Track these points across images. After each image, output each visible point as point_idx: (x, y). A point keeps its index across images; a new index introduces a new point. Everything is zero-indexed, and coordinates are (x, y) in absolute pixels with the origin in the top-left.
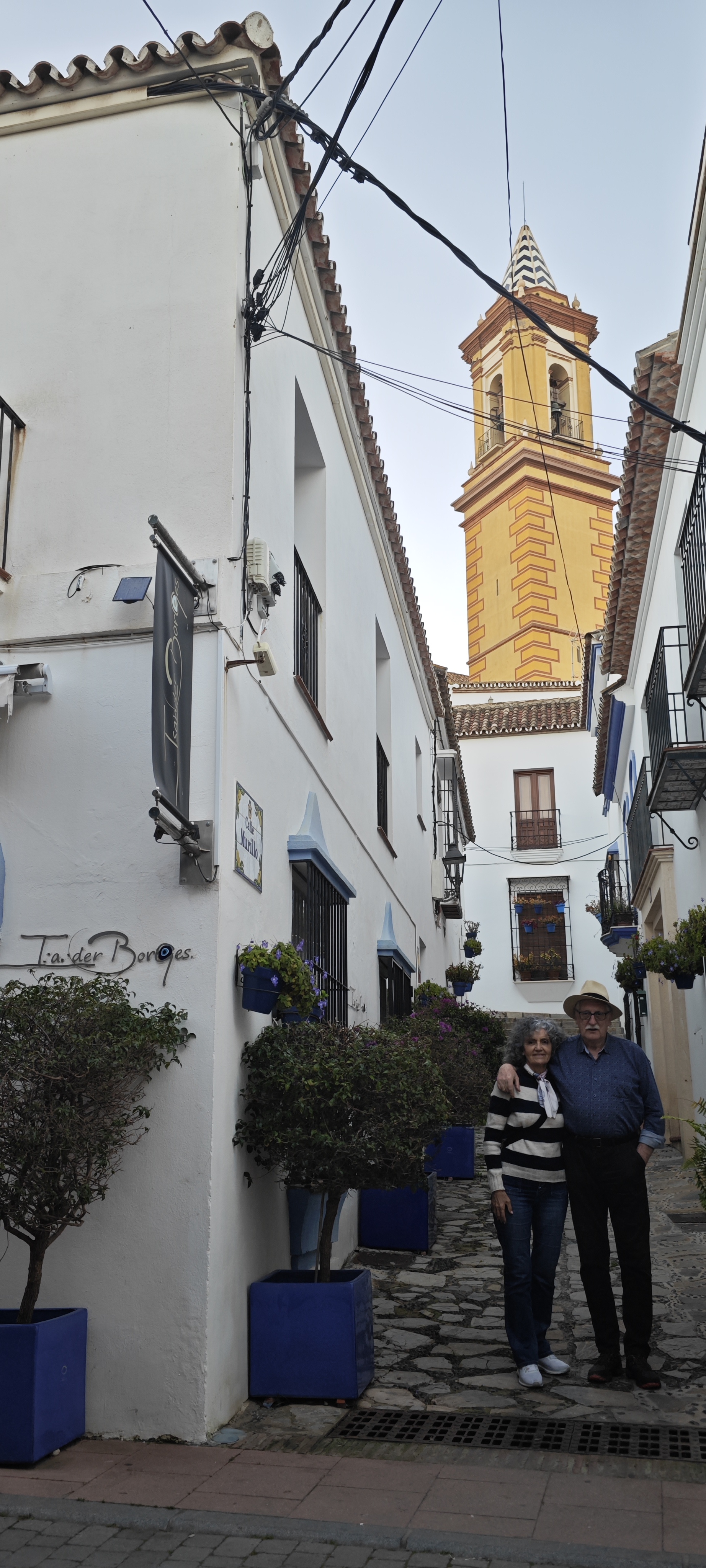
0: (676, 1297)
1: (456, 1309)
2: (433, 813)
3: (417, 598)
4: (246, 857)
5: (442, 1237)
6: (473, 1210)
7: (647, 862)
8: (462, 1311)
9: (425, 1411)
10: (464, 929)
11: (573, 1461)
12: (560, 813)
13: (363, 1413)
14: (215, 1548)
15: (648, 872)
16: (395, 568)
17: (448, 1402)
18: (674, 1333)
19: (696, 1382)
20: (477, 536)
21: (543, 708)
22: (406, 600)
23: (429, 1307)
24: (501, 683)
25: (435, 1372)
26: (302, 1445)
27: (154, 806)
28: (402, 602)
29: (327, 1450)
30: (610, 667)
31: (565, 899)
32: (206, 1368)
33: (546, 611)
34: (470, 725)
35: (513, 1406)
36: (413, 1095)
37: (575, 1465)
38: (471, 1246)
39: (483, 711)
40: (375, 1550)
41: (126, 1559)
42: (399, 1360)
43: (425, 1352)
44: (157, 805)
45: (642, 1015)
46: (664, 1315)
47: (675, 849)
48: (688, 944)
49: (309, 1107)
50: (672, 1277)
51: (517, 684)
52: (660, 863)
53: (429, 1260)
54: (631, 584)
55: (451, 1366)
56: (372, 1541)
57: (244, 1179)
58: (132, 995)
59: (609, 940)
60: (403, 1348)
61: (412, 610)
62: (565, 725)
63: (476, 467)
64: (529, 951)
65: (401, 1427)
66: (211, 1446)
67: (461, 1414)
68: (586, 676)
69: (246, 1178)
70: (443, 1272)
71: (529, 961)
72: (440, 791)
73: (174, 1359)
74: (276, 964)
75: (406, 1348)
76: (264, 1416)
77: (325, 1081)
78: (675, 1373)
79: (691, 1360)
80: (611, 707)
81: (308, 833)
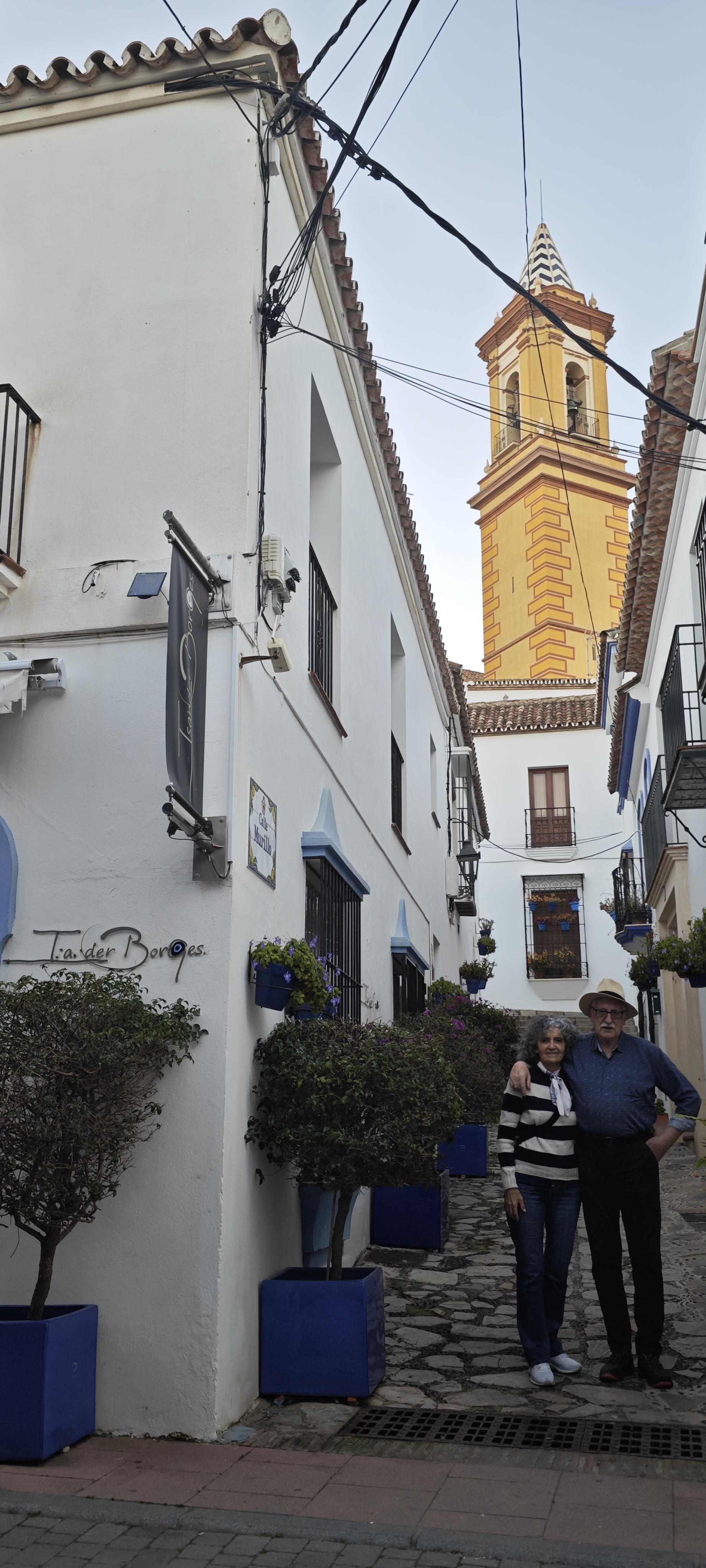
0: (688, 1296)
1: (468, 1307)
2: (447, 810)
3: (432, 595)
4: (259, 853)
5: (455, 1235)
6: (485, 1208)
7: (661, 860)
8: (474, 1310)
9: (437, 1410)
10: (478, 927)
11: (584, 1460)
12: (574, 811)
13: (373, 1411)
14: (224, 1547)
15: (662, 871)
16: (411, 565)
17: (459, 1401)
18: (686, 1332)
20: (493, 534)
21: (558, 706)
22: (421, 597)
23: (441, 1305)
24: (516, 680)
25: (446, 1371)
26: (312, 1443)
27: (168, 801)
28: (416, 598)
29: (338, 1448)
30: (625, 665)
31: (579, 897)
32: (217, 1365)
33: (561, 609)
34: (485, 722)
35: (525, 1405)
36: (426, 1092)
37: (587, 1465)
38: (483, 1244)
39: (498, 708)
40: (385, 1549)
41: (135, 1557)
42: (411, 1358)
43: (437, 1350)
44: (170, 800)
45: (656, 1014)
46: (676, 1314)
47: (689, 847)
48: (702, 942)
49: (321, 1104)
50: (685, 1276)
51: (532, 681)
52: (674, 861)
53: (441, 1258)
54: (646, 583)
55: (462, 1364)
56: (382, 1540)
57: (256, 1175)
58: (144, 991)
59: (624, 939)
60: (415, 1346)
61: (427, 606)
62: (580, 723)
63: (493, 464)
64: (543, 949)
65: (412, 1425)
66: (221, 1444)
67: (472, 1413)
68: (601, 674)
69: (258, 1175)
70: (455, 1270)
71: (543, 958)
72: (454, 788)
73: (185, 1356)
74: (289, 961)
75: (418, 1346)
76: (274, 1414)
77: (338, 1078)
78: (687, 1373)
79: (703, 1359)
80: (626, 705)
81: (322, 830)
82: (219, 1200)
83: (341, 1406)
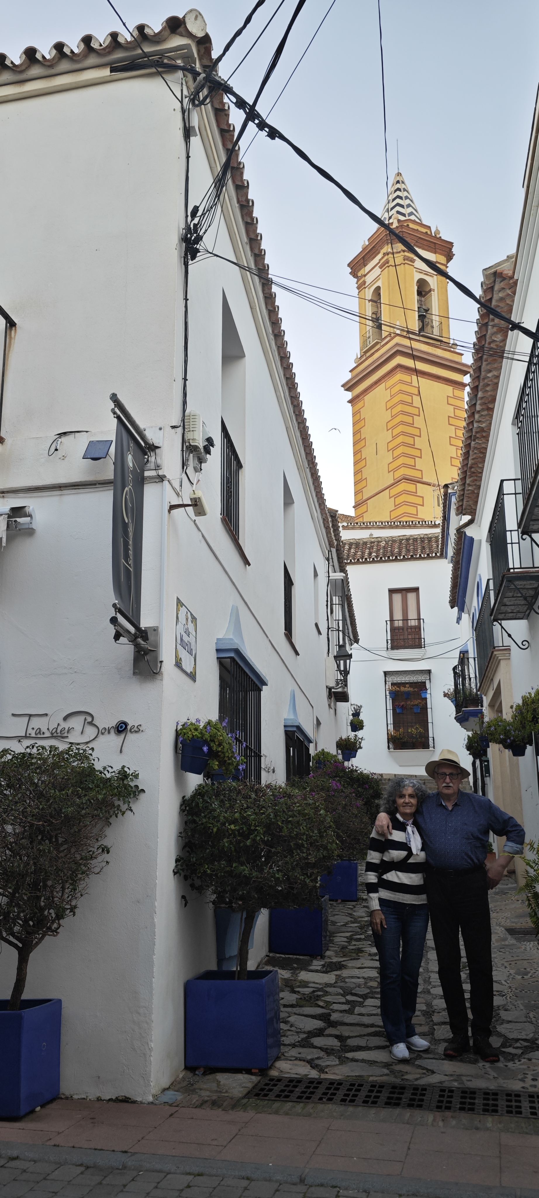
0: (511, 992)
1: (343, 1000)
2: (327, 621)
3: (315, 457)
4: (183, 654)
5: (333, 945)
6: (356, 925)
7: (490, 660)
8: (348, 1002)
9: (320, 1078)
10: (350, 710)
11: (432, 1117)
12: (424, 622)
13: (272, 1080)
14: (158, 1183)
15: (491, 667)
16: (298, 434)
17: (337, 1072)
18: (510, 1019)
19: (526, 1056)
20: (361, 410)
21: (411, 541)
22: (306, 458)
23: (323, 999)
24: (379, 522)
25: (327, 1049)
26: (225, 1104)
27: (114, 615)
28: (303, 460)
29: (245, 1107)
30: (462, 510)
31: (427, 688)
32: (152, 1045)
33: (413, 467)
34: (355, 554)
35: (387, 1075)
36: (311, 837)
37: (434, 1120)
38: (355, 953)
39: (365, 543)
40: (280, 1184)
41: (91, 1190)
42: (300, 1039)
43: (320, 1033)
44: (116, 614)
45: (486, 776)
46: (502, 1005)
47: (511, 649)
48: (521, 722)
49: (231, 846)
50: (508, 976)
51: (391, 523)
52: (500, 660)
53: (322, 963)
54: (478, 447)
55: (339, 1044)
56: (279, 1178)
57: (181, 900)
58: (96, 760)
59: (461, 719)
60: (303, 1030)
61: (311, 466)
62: (428, 555)
63: (361, 357)
64: (400, 727)
65: (301, 1090)
66: (156, 1105)
67: (346, 1081)
68: (444, 517)
69: (183, 900)
70: (334, 972)
71: (400, 734)
72: (332, 604)
73: (128, 1038)
74: (207, 737)
75: (305, 1030)
76: (196, 1082)
77: (244, 826)
78: (510, 1050)
79: (522, 1040)
80: (463, 540)
81: (231, 637)
82: (153, 919)
83: (246, 1076)
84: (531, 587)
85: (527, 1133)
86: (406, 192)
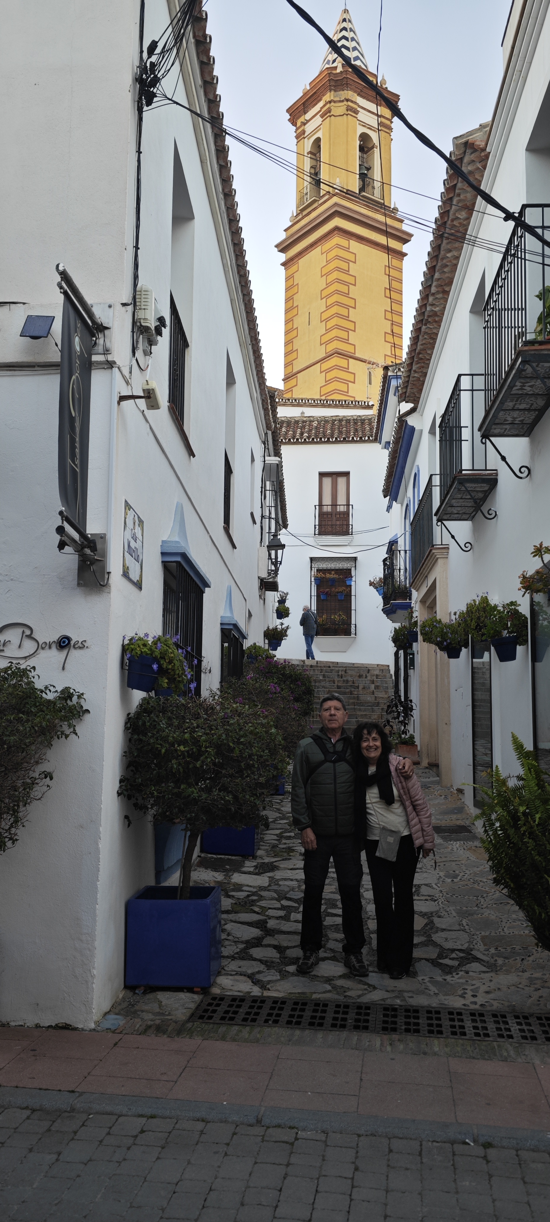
0: (442, 896)
1: (278, 906)
2: (260, 509)
3: (259, 333)
4: (130, 561)
5: (263, 844)
6: (285, 821)
7: (427, 557)
8: (283, 908)
9: (262, 996)
10: (276, 597)
11: (380, 1040)
12: (352, 508)
13: (214, 999)
14: (110, 1128)
15: (427, 565)
16: (243, 307)
17: (279, 988)
18: (444, 927)
19: (463, 969)
20: (294, 274)
21: (344, 423)
22: (249, 334)
23: (258, 904)
24: (312, 399)
25: (266, 961)
26: (170, 1029)
27: (60, 524)
28: (246, 336)
29: (190, 1033)
30: (405, 397)
31: (353, 575)
32: (95, 972)
33: (346, 341)
34: (286, 433)
35: (329, 991)
36: (261, 756)
37: (382, 1045)
38: (286, 852)
39: (297, 422)
40: (237, 1126)
41: (40, 1139)
42: (238, 950)
43: (257, 942)
44: (63, 523)
45: (410, 669)
46: (435, 912)
47: (450, 548)
48: (464, 630)
49: (180, 767)
50: (438, 879)
51: (324, 401)
52: (438, 558)
53: (255, 864)
54: (429, 332)
55: (278, 955)
56: (235, 1119)
57: (124, 821)
58: (36, 677)
59: (389, 611)
60: (241, 940)
61: (254, 342)
62: (361, 438)
63: (297, 215)
64: (323, 614)
65: (245, 1011)
66: (98, 1032)
67: (290, 999)
68: (381, 400)
69: (126, 820)
70: (266, 874)
71: (323, 621)
72: (265, 490)
73: (69, 965)
74: (157, 654)
75: (243, 939)
76: (137, 1002)
77: (194, 747)
78: (447, 961)
79: (458, 950)
80: (403, 429)
81: (176, 539)
82: (97, 844)
83: (189, 995)
84: (481, 490)
85: (474, 1058)
86: (352, 33)
